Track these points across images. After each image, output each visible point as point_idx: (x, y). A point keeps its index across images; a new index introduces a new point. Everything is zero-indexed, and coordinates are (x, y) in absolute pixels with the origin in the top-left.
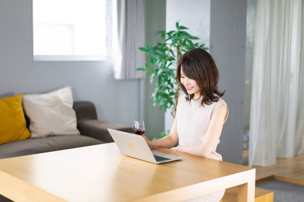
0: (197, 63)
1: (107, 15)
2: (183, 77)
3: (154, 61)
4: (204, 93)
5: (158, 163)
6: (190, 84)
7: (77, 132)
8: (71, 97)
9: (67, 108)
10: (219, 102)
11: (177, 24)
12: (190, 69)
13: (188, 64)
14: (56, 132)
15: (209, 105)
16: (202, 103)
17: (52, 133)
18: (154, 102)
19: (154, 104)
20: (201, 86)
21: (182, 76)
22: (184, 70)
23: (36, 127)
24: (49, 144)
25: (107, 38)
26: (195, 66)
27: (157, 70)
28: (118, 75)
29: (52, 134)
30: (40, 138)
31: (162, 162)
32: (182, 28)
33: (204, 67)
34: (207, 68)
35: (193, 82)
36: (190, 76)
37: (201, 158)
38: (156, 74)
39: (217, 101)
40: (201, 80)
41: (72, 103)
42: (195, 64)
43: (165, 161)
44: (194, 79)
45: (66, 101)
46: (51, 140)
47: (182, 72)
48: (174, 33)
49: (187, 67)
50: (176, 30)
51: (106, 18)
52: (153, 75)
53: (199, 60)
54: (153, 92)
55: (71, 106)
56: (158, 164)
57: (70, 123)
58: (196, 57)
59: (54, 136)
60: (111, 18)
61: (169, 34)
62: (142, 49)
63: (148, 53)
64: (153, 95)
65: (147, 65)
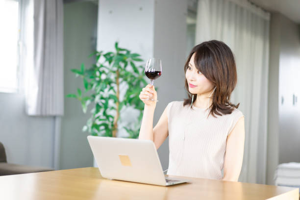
1: (18, 42)
3: (89, 86)
11: (116, 44)
25: (18, 68)
27: (94, 96)
28: (32, 110)
38: (93, 100)
48: (111, 55)
50: (114, 51)
51: (19, 45)
52: (88, 102)
54: (85, 124)
60: (24, 45)
61: (105, 56)
62: (74, 71)
63: (82, 77)
64: (85, 128)
65: (79, 90)
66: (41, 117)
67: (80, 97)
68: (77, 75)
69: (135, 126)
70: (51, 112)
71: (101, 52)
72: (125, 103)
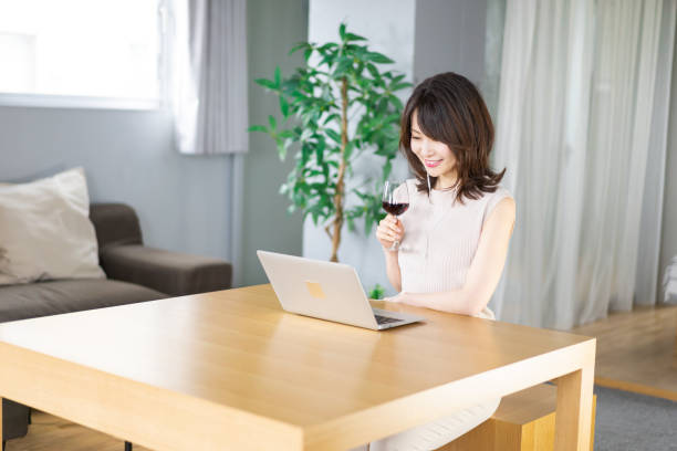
0: (451, 105)
1: (160, 6)
2: (417, 138)
3: (291, 109)
4: (466, 173)
5: (380, 327)
6: (435, 154)
7: (100, 273)
8: (85, 193)
9: (79, 216)
10: (498, 191)
11: (343, 28)
12: (435, 119)
13: (432, 108)
14: (55, 272)
15: (475, 198)
16: (459, 195)
17: (45, 274)
18: (290, 203)
19: (292, 209)
20: (461, 157)
21: (414, 134)
22: (422, 122)
23: (8, 261)
24: (45, 298)
25: (160, 60)
26: (448, 110)
27: (299, 132)
28: (188, 144)
29: (45, 278)
30: (18, 285)
31: (387, 325)
32: (353, 37)
33: (466, 112)
34: (472, 116)
35: (441, 149)
36: (434, 135)
37: (465, 317)
38: (297, 139)
39: (493, 190)
40: (461, 142)
41: (87, 205)
42: (446, 107)
43: (393, 325)
44: (445, 140)
45: (76, 203)
46: (49, 289)
47: (416, 126)
48: (333, 49)
49: (428, 116)
50: (339, 41)
51: (160, 14)
52: (289, 142)
53: (454, 97)
54: (285, 182)
55: (86, 213)
56: (380, 330)
57: (84, 253)
58: (449, 92)
59: (51, 280)
60: (171, 14)
61: (322, 50)
62: (262, 82)
63: (277, 93)
64: (284, 188)
65: (272, 119)
66: (205, 155)
67: (273, 132)
68: (268, 90)
69: (377, 190)
70: (224, 148)
71: (314, 44)
72: (357, 143)
